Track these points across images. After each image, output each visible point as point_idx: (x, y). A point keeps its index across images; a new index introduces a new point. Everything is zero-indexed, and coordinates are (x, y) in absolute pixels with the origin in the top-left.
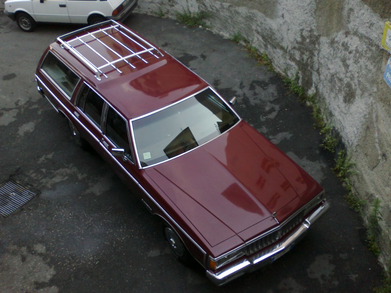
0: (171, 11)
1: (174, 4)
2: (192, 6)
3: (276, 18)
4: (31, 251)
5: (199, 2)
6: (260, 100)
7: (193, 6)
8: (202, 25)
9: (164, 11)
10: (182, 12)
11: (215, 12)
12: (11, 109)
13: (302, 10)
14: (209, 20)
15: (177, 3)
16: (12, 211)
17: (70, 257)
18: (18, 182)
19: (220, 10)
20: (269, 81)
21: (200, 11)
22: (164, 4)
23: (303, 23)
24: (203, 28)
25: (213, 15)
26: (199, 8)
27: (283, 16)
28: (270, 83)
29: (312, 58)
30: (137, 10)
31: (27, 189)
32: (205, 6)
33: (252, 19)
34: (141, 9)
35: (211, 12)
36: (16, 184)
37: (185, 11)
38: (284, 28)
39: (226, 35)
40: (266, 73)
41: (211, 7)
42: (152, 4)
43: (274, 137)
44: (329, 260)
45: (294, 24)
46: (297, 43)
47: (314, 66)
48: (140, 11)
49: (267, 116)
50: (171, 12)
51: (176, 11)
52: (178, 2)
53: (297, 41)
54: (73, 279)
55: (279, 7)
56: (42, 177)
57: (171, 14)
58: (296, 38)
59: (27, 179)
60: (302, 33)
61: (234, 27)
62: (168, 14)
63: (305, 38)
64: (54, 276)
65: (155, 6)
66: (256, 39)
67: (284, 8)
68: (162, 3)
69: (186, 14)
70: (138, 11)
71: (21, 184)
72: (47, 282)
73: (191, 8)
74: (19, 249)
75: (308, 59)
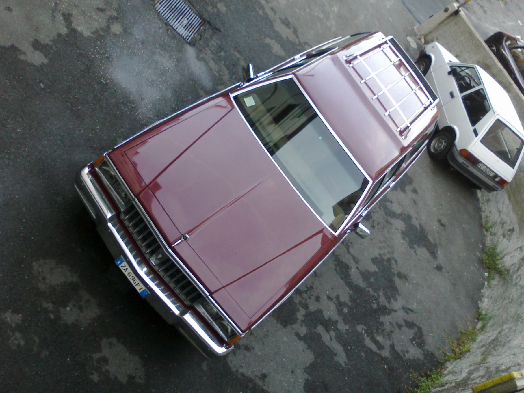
0: (496, 238)
1: (507, 237)
2: (511, 257)
4: (112, 19)
5: (521, 261)
6: (392, 332)
7: (512, 259)
8: (489, 276)
9: (493, 230)
10: (499, 250)
11: (514, 282)
12: (297, 36)
14: (499, 281)
15: (509, 240)
16: (162, 15)
17: (108, 55)
18: (202, 28)
19: (518, 287)
20: (427, 350)
21: (508, 268)
22: (502, 226)
24: (486, 278)
25: (508, 282)
26: (512, 265)
28: (424, 351)
30: (484, 200)
31: (194, 35)
32: (518, 270)
33: (517, 321)
34: (486, 204)
35: (512, 280)
36: (200, 26)
37: (501, 252)
38: (516, 350)
39: (485, 305)
40: (440, 349)
41: (519, 276)
42: (498, 213)
43: (333, 338)
44: (135, 377)
46: (497, 367)
48: (482, 203)
49: (367, 336)
50: (494, 238)
51: (498, 242)
52: (511, 241)
53: (499, 366)
54: (79, 51)
56: (213, 50)
57: (492, 239)
58: (505, 364)
59: (208, 36)
61: (498, 309)
62: (491, 235)
64: (82, 35)
65: (496, 218)
66: (489, 334)
68: (503, 224)
69: (498, 255)
70: (483, 202)
71: (200, 30)
72: (73, 26)
73: (509, 257)
74: (114, 9)
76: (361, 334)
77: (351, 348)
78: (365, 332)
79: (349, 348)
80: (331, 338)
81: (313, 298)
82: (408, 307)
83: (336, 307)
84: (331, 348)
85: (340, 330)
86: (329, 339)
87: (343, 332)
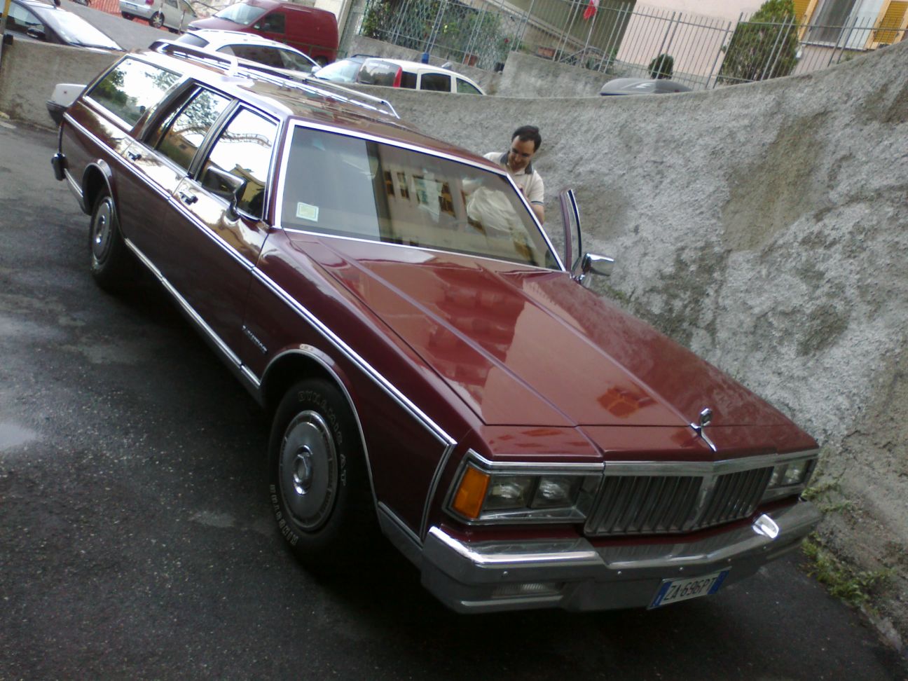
3: (618, 237)
13: (690, 210)
23: (686, 234)
27: (636, 230)
29: (697, 301)
38: (635, 253)
45: (662, 240)
46: (663, 277)
47: (701, 316)
53: (661, 275)
55: (632, 214)
58: (662, 267)
60: (679, 256)
63: (686, 265)
67: (642, 214)
75: (685, 306)
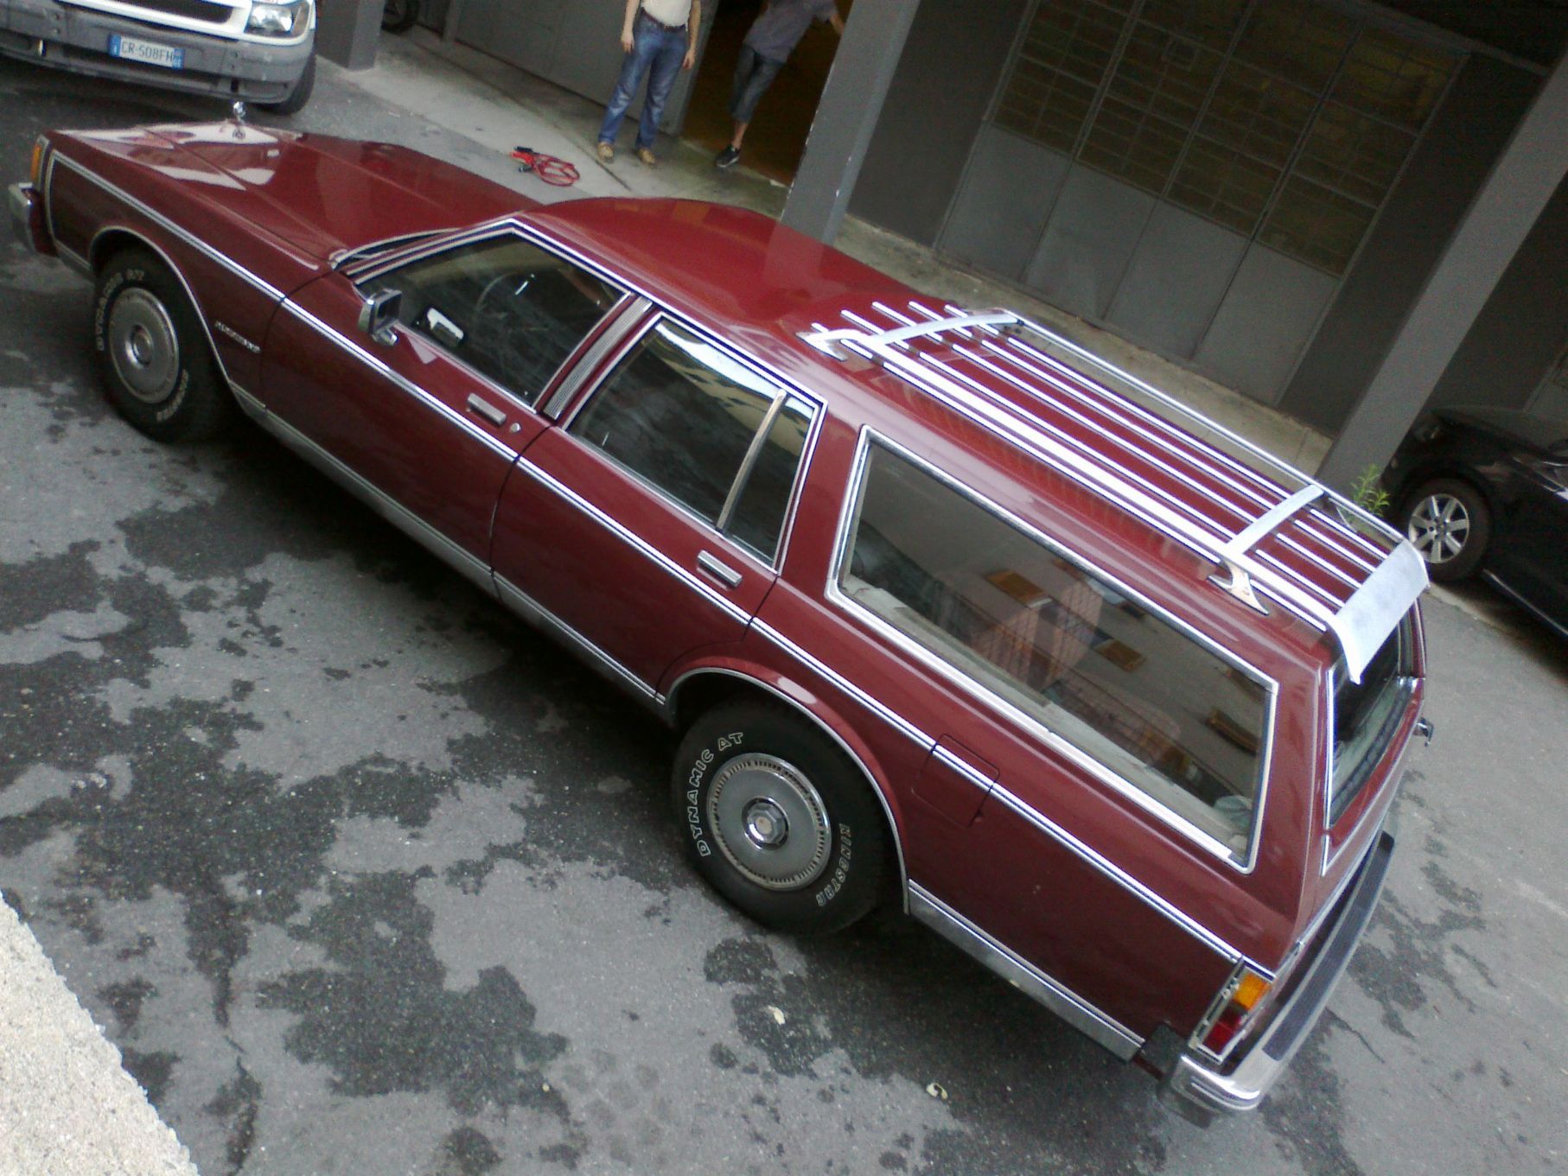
76: (85, 766)
77: (25, 699)
78: (94, 785)
79: (26, 691)
80: (77, 640)
81: (233, 635)
82: (262, 1126)
83: (206, 703)
84: (33, 626)
85: (106, 683)
86: (68, 630)
87: (101, 691)
